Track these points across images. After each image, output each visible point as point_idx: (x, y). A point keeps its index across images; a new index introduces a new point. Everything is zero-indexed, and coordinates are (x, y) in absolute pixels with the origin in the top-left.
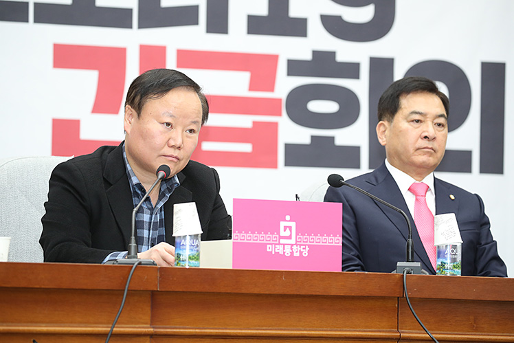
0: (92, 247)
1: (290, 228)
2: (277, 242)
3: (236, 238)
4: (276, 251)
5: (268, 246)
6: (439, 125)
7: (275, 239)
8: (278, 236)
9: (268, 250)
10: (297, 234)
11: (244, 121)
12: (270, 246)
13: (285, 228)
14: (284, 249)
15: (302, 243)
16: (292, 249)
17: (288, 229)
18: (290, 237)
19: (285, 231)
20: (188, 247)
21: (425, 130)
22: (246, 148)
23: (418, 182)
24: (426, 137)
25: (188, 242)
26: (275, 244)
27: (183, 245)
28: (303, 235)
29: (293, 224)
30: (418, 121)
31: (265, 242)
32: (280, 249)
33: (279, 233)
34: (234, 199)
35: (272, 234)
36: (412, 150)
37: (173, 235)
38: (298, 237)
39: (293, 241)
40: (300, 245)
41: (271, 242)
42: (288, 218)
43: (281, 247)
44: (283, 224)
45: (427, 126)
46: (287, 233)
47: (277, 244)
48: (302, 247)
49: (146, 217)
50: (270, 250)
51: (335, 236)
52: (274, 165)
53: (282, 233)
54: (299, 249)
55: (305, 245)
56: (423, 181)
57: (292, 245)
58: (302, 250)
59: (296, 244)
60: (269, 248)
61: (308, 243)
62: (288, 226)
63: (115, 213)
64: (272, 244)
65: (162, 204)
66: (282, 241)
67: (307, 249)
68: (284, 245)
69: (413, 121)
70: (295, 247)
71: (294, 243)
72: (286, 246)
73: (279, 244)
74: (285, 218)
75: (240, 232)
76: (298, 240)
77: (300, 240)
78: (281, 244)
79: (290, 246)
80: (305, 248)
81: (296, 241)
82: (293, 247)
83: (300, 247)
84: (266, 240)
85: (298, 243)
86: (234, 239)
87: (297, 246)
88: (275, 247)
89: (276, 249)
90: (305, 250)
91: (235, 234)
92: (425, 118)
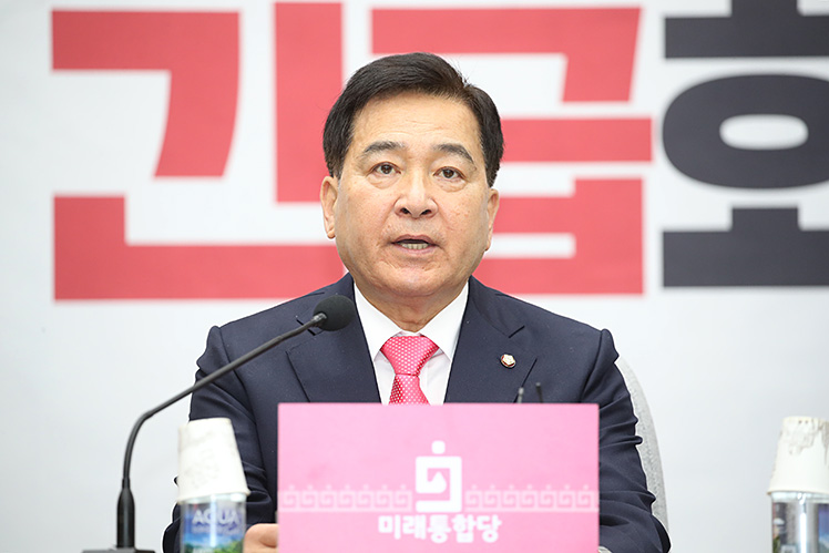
1: (446, 473)
2: (409, 509)
3: (291, 502)
4: (407, 531)
5: (382, 520)
6: (449, 172)
7: (403, 502)
8: (409, 493)
9: (382, 530)
10: (466, 487)
12: (389, 519)
13: (431, 473)
14: (428, 526)
15: (481, 509)
16: (451, 525)
17: (439, 476)
18: (445, 496)
19: (430, 479)
21: (403, 192)
24: (405, 211)
26: (402, 515)
28: (483, 487)
29: (455, 464)
30: (387, 168)
31: (372, 509)
32: (416, 527)
33: (412, 486)
35: (394, 487)
38: (468, 493)
39: (454, 505)
40: (476, 515)
41: (391, 509)
42: (438, 447)
43: (420, 522)
44: (423, 464)
45: (410, 182)
46: (438, 485)
47: (408, 514)
48: (481, 519)
50: (389, 530)
51: (577, 487)
53: (422, 485)
54: (472, 524)
55: (491, 514)
57: (451, 515)
58: (481, 527)
59: (461, 513)
60: (386, 525)
61: (499, 509)
62: (438, 467)
64: (393, 514)
66: (423, 506)
67: (496, 523)
68: (428, 516)
69: (374, 170)
70: (459, 521)
71: (458, 509)
72: (433, 518)
73: (414, 513)
74: (430, 447)
75: (301, 487)
76: (468, 502)
77: (474, 502)
78: (420, 513)
79: (445, 517)
80: (490, 522)
81: (464, 505)
82: (454, 521)
83: (475, 519)
84: (377, 506)
85: (468, 509)
86: (284, 507)
87: (466, 517)
88: (402, 521)
89: (405, 525)
90: (489, 527)
91: (287, 494)
92: (407, 158)
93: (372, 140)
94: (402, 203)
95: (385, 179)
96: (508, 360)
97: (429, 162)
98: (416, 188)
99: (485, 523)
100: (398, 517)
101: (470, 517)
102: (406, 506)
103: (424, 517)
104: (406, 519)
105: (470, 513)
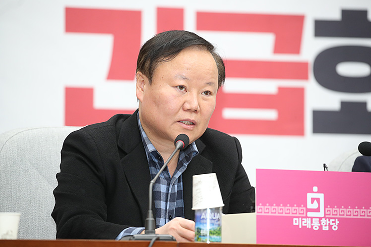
0: (107, 221)
1: (318, 200)
2: (304, 215)
3: (260, 211)
4: (304, 225)
5: (294, 219)
7: (302, 212)
8: (305, 208)
9: (294, 224)
10: (325, 207)
11: (268, 86)
12: (297, 219)
13: (313, 200)
14: (312, 222)
15: (331, 216)
16: (320, 222)
17: (315, 201)
18: (318, 210)
19: (312, 203)
20: (208, 221)
22: (270, 115)
25: (208, 215)
26: (302, 218)
27: (203, 219)
28: (332, 207)
29: (321, 196)
31: (291, 215)
32: (307, 223)
33: (306, 206)
34: (257, 170)
35: (299, 206)
37: (193, 209)
38: (327, 209)
39: (321, 214)
40: (330, 219)
41: (298, 215)
42: (315, 189)
43: (309, 221)
44: (310, 196)
46: (315, 205)
47: (304, 217)
48: (331, 220)
49: (163, 188)
50: (297, 224)
51: (367, 208)
52: (300, 132)
53: (310, 206)
54: (328, 222)
55: (335, 218)
57: (320, 218)
58: (331, 224)
59: (324, 217)
60: (296, 222)
61: (338, 216)
62: (315, 198)
63: (130, 183)
64: (298, 217)
65: (179, 173)
66: (310, 214)
67: (337, 222)
68: (312, 218)
70: (323, 221)
71: (323, 216)
72: (314, 219)
73: (306, 217)
74: (312, 189)
75: (264, 205)
76: (326, 213)
77: (329, 213)
78: (309, 217)
79: (318, 219)
80: (335, 222)
81: (325, 214)
82: (321, 221)
83: (329, 221)
84: (293, 213)
85: (327, 216)
86: (258, 212)
87: (326, 219)
88: (302, 221)
89: (303, 222)
90: (334, 224)
91: (259, 207)
99: (333, 222)
100: (300, 219)
101: (327, 219)
102: (303, 214)
103: (310, 219)
104: (303, 219)
105: (328, 218)
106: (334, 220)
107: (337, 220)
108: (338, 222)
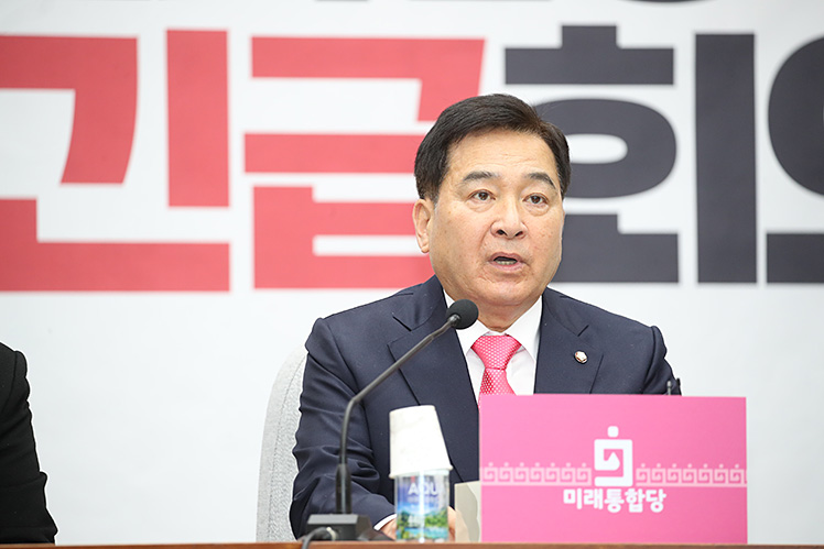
1: (620, 453)
2: (589, 483)
3: (491, 477)
4: (587, 502)
5: (566, 492)
6: (536, 199)
7: (584, 477)
8: (589, 470)
9: (566, 501)
10: (636, 465)
12: (572, 492)
13: (607, 454)
14: (605, 497)
15: (648, 484)
16: (624, 497)
17: (613, 455)
18: (619, 473)
19: (606, 458)
21: (499, 216)
23: (496, 333)
24: (501, 232)
26: (583, 488)
28: (651, 466)
29: (627, 446)
30: (484, 195)
31: (558, 483)
32: (595, 499)
33: (591, 464)
35: (576, 465)
36: (474, 264)
38: (638, 471)
39: (627, 480)
40: (644, 491)
41: (574, 483)
42: (613, 431)
43: (599, 494)
44: (600, 446)
45: (505, 207)
46: (613, 463)
47: (588, 488)
48: (649, 492)
50: (572, 501)
53: (600, 464)
54: (641, 497)
55: (657, 489)
56: (507, 332)
57: (624, 489)
58: (649, 499)
59: (632, 487)
60: (570, 497)
61: (664, 484)
64: (576, 488)
66: (600, 481)
67: (662, 495)
68: (605, 489)
69: (472, 196)
70: (631, 494)
71: (630, 483)
72: (609, 491)
73: (593, 487)
74: (606, 432)
75: (499, 465)
76: (638, 478)
77: (643, 477)
78: (598, 488)
79: (619, 491)
80: (657, 495)
81: (635, 481)
82: (626, 494)
83: (644, 493)
84: (562, 481)
85: (638, 484)
86: (485, 480)
87: (636, 490)
88: (583, 494)
89: (586, 498)
90: (655, 499)
91: (486, 470)
92: (501, 187)
93: (469, 170)
94: (498, 226)
95: (482, 204)
96: (581, 356)
97: (520, 189)
98: (510, 213)
99: (652, 496)
100: (579, 491)
101: (640, 491)
102: (586, 481)
103: (601, 491)
104: (586, 491)
105: (640, 487)
106: (654, 492)
107: (661, 491)
108: (665, 496)
